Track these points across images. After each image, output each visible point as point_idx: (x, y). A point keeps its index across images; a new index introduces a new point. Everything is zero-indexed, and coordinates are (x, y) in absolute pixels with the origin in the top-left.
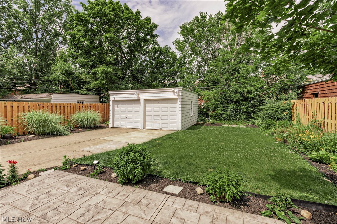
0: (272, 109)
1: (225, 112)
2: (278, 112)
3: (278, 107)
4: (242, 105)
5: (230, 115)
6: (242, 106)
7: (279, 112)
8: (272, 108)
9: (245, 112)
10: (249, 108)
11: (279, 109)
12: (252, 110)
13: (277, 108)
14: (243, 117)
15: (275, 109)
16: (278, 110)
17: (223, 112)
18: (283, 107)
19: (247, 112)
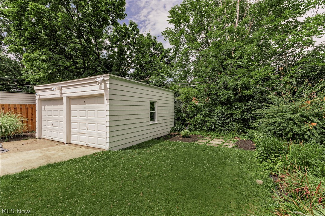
0: (282, 114)
1: (209, 119)
2: (294, 121)
3: (295, 111)
4: (234, 108)
5: (217, 123)
6: (236, 109)
7: (297, 121)
8: (282, 112)
9: (239, 119)
10: (246, 113)
11: (297, 115)
12: (250, 116)
13: (292, 112)
14: (236, 126)
15: (288, 115)
16: (293, 116)
17: (207, 119)
18: (305, 112)
19: (242, 120)
